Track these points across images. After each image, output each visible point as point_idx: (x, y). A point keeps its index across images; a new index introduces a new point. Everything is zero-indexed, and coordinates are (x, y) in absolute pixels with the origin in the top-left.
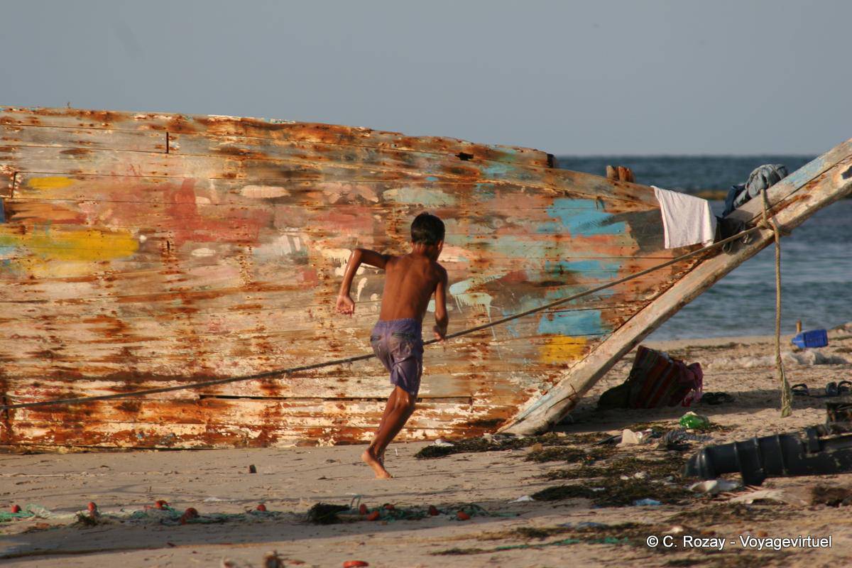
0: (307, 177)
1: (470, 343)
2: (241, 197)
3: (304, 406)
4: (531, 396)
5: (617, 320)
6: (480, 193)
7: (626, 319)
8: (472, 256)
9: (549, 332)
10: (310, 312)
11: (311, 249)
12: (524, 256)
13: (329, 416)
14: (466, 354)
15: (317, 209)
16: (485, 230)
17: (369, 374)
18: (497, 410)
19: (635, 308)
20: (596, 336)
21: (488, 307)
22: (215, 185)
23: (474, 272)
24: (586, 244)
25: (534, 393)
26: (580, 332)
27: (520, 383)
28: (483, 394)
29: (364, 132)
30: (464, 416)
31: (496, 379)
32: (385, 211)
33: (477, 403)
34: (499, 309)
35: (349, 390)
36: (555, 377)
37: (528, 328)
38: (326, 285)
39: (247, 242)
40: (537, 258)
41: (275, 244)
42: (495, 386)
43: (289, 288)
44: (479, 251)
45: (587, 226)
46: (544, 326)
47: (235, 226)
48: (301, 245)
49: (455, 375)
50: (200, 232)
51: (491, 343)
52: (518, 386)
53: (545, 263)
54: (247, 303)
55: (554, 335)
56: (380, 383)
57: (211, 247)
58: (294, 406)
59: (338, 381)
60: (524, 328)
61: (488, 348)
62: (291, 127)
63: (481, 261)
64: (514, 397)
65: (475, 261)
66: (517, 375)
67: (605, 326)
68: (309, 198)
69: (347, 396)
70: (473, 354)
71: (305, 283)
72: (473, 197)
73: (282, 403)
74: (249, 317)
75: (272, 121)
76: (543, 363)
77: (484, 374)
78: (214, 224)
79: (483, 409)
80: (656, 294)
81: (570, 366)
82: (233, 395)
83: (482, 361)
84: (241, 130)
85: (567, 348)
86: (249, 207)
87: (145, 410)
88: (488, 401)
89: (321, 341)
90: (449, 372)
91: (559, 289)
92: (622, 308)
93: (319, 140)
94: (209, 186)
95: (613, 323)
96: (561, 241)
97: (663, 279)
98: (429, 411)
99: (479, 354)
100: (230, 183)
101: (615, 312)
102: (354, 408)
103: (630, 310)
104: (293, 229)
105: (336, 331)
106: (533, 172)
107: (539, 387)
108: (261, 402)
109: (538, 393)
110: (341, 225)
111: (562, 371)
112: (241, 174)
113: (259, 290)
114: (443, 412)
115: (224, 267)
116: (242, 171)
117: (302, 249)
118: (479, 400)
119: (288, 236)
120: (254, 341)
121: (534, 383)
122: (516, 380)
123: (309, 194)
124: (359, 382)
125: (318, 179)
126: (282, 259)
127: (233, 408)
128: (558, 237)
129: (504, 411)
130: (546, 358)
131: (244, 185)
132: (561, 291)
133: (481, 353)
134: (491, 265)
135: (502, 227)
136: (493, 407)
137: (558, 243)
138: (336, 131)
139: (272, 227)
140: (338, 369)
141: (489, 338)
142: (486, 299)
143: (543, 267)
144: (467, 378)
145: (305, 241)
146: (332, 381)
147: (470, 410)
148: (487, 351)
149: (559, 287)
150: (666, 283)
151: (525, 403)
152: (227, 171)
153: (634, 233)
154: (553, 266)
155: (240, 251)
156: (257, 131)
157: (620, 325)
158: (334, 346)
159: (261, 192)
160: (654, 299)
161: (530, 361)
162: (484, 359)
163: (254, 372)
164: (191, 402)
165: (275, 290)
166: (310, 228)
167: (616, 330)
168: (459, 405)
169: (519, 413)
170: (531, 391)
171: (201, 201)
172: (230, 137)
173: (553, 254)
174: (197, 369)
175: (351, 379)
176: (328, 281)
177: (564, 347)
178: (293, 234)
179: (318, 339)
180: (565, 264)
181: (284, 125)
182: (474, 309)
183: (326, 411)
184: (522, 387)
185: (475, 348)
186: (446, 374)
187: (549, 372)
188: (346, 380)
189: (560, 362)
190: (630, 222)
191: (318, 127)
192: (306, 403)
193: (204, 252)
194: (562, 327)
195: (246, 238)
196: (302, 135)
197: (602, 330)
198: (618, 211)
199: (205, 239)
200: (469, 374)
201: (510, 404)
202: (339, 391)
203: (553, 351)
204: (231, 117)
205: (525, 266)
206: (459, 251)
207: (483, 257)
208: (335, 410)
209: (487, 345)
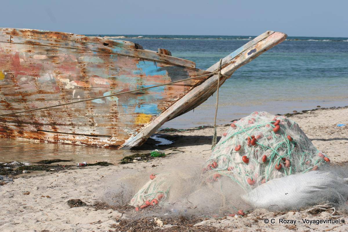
0: (54, 52)
1: (111, 115)
2: (33, 59)
3: (64, 136)
4: (130, 137)
5: (163, 108)
6: (112, 59)
7: (166, 108)
8: (110, 82)
9: (139, 112)
10: (59, 102)
11: (56, 79)
12: (129, 83)
13: (71, 140)
14: (110, 119)
15: (57, 64)
16: (115, 72)
17: (81, 125)
18: (118, 141)
19: (170, 104)
20: (155, 114)
21: (117, 102)
22: (25, 54)
23: (111, 88)
24: (152, 79)
25: (131, 136)
26: (149, 113)
27: (127, 132)
28: (115, 135)
29: (71, 35)
30: (108, 143)
31: (120, 130)
32: (79, 65)
33: (113, 138)
34: (121, 103)
35: (76, 131)
36: (139, 130)
37: (131, 110)
38: (63, 92)
39: (36, 75)
40: (134, 84)
41: (45, 77)
42: (119, 132)
43: (52, 93)
44: (113, 80)
45: (152, 72)
46: (137, 110)
47: (32, 70)
48: (53, 77)
49: (107, 127)
50: (22, 71)
51: (118, 116)
52: (126, 133)
53: (137, 85)
54: (40, 98)
55: (140, 114)
56: (84, 129)
57: (26, 77)
58: (61, 135)
59: (72, 127)
60: (130, 110)
61: (118, 118)
62: (47, 33)
63: (114, 84)
64: (125, 137)
65: (112, 84)
66: (126, 128)
67: (159, 111)
68: (54, 59)
69: (75, 133)
70: (112, 120)
71: (56, 91)
72: (110, 60)
73: (58, 134)
74: (42, 103)
75: (42, 31)
76: (135, 124)
77: (116, 127)
78: (26, 69)
79: (114, 141)
80: (178, 98)
81: (145, 126)
82: (45, 130)
83: (115, 122)
84: (32, 34)
85: (145, 119)
86: (36, 63)
87: (25, 134)
88: (116, 138)
89: (65, 113)
90: (105, 126)
91: (142, 96)
92: (165, 104)
93: (56, 38)
94: (23, 55)
95: (162, 109)
96: (142, 77)
97: (181, 93)
98: (98, 140)
99: (114, 120)
100: (29, 54)
101: (163, 105)
102: (77, 138)
103: (168, 105)
104: (50, 71)
105: (69, 109)
106: (130, 51)
107: (133, 134)
108: (53, 134)
109: (132, 136)
110: (65, 70)
111: (142, 128)
112: (33, 50)
113: (43, 93)
114: (103, 141)
115: (30, 85)
116: (33, 49)
117: (53, 78)
118: (114, 137)
119: (48, 73)
120: (46, 112)
121: (132, 132)
122: (126, 130)
123: (54, 58)
124: (78, 128)
125: (57, 52)
126: (47, 82)
127: (46, 135)
128: (141, 76)
129: (121, 142)
130: (137, 122)
131: (34, 55)
132: (143, 96)
133: (115, 119)
134: (117, 86)
135: (121, 72)
136: (117, 140)
137: (141, 78)
138: (62, 34)
139: (43, 70)
140: (72, 123)
141: (118, 114)
142: (116, 99)
143: (136, 87)
144: (110, 128)
145: (54, 75)
146: (70, 127)
147: (110, 141)
148: (117, 119)
149: (142, 95)
150: (182, 94)
151: (128, 140)
152: (29, 49)
153: (169, 74)
154: (140, 87)
155: (34, 79)
156: (37, 34)
157: (164, 110)
158: (69, 115)
159: (39, 57)
160: (177, 100)
161: (131, 123)
162: (116, 122)
163: (49, 123)
164: (35, 132)
165: (47, 93)
166: (56, 70)
167: (163, 112)
168: (107, 139)
169: (125, 143)
170: (130, 135)
171: (21, 60)
172: (29, 37)
173: (140, 82)
174: (34, 121)
175: (76, 127)
176: (63, 91)
177: (143, 118)
178: (50, 73)
179: (64, 112)
180: (144, 86)
181: (45, 32)
182: (112, 102)
183: (70, 138)
184: (128, 133)
185: (113, 118)
186: (104, 127)
187: (137, 128)
188: (74, 127)
189: (142, 124)
190: (168, 70)
191: (56, 33)
192: (64, 134)
193: (24, 79)
194: (143, 111)
195: (36, 74)
196: (51, 36)
197: (158, 112)
198: (163, 66)
199: (23, 74)
200: (111, 127)
201: (123, 139)
202: (73, 131)
203: (140, 119)
204: (30, 30)
205: (129, 87)
206: (106, 80)
207: (115, 83)
208: (72, 138)
209: (117, 116)
